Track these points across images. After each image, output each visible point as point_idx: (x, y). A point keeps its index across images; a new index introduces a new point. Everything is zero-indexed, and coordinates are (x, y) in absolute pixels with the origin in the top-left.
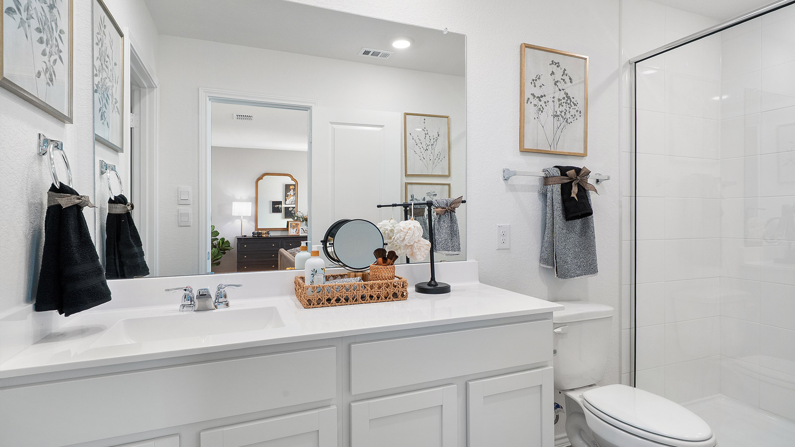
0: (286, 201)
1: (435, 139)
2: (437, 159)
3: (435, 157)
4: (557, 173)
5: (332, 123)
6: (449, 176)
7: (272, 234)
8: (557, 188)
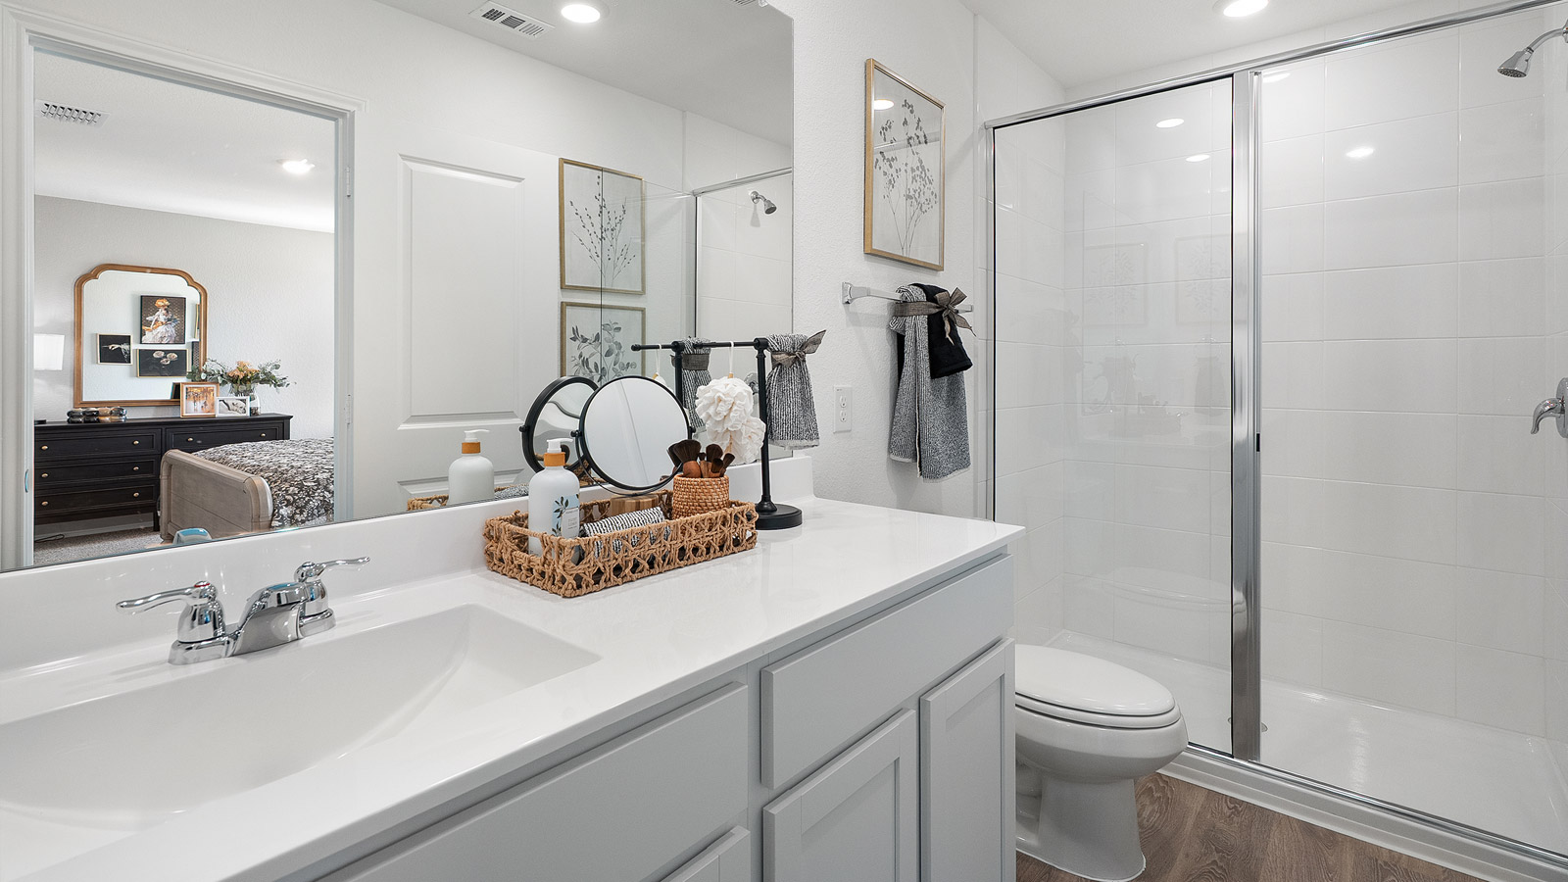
0: (142, 334)
1: (618, 218)
2: (621, 259)
3: (618, 255)
4: (921, 295)
5: (405, 157)
6: (642, 293)
7: (131, 415)
8: (922, 322)
